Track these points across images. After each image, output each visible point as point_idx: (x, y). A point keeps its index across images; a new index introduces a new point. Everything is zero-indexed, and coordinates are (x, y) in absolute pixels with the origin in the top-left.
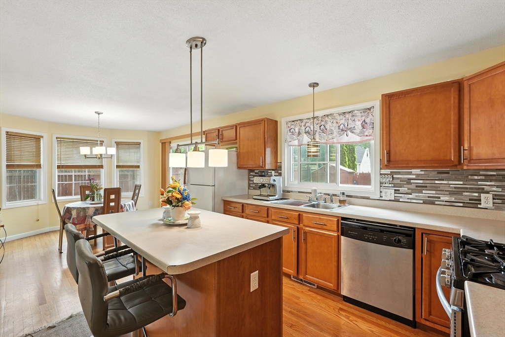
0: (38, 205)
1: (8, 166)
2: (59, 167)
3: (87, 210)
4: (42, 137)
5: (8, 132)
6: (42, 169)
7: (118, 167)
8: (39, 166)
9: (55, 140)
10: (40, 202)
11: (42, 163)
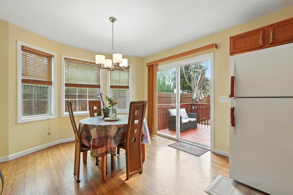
0: (49, 119)
1: (24, 81)
2: (66, 85)
3: (109, 129)
4: (53, 56)
5: (23, 47)
6: (53, 86)
7: (112, 87)
8: (50, 83)
9: (63, 60)
10: (51, 117)
11: (53, 80)
